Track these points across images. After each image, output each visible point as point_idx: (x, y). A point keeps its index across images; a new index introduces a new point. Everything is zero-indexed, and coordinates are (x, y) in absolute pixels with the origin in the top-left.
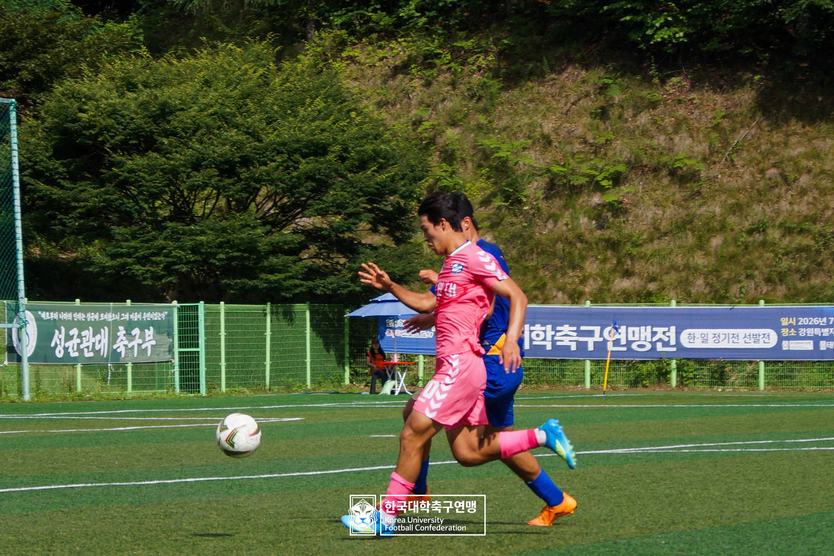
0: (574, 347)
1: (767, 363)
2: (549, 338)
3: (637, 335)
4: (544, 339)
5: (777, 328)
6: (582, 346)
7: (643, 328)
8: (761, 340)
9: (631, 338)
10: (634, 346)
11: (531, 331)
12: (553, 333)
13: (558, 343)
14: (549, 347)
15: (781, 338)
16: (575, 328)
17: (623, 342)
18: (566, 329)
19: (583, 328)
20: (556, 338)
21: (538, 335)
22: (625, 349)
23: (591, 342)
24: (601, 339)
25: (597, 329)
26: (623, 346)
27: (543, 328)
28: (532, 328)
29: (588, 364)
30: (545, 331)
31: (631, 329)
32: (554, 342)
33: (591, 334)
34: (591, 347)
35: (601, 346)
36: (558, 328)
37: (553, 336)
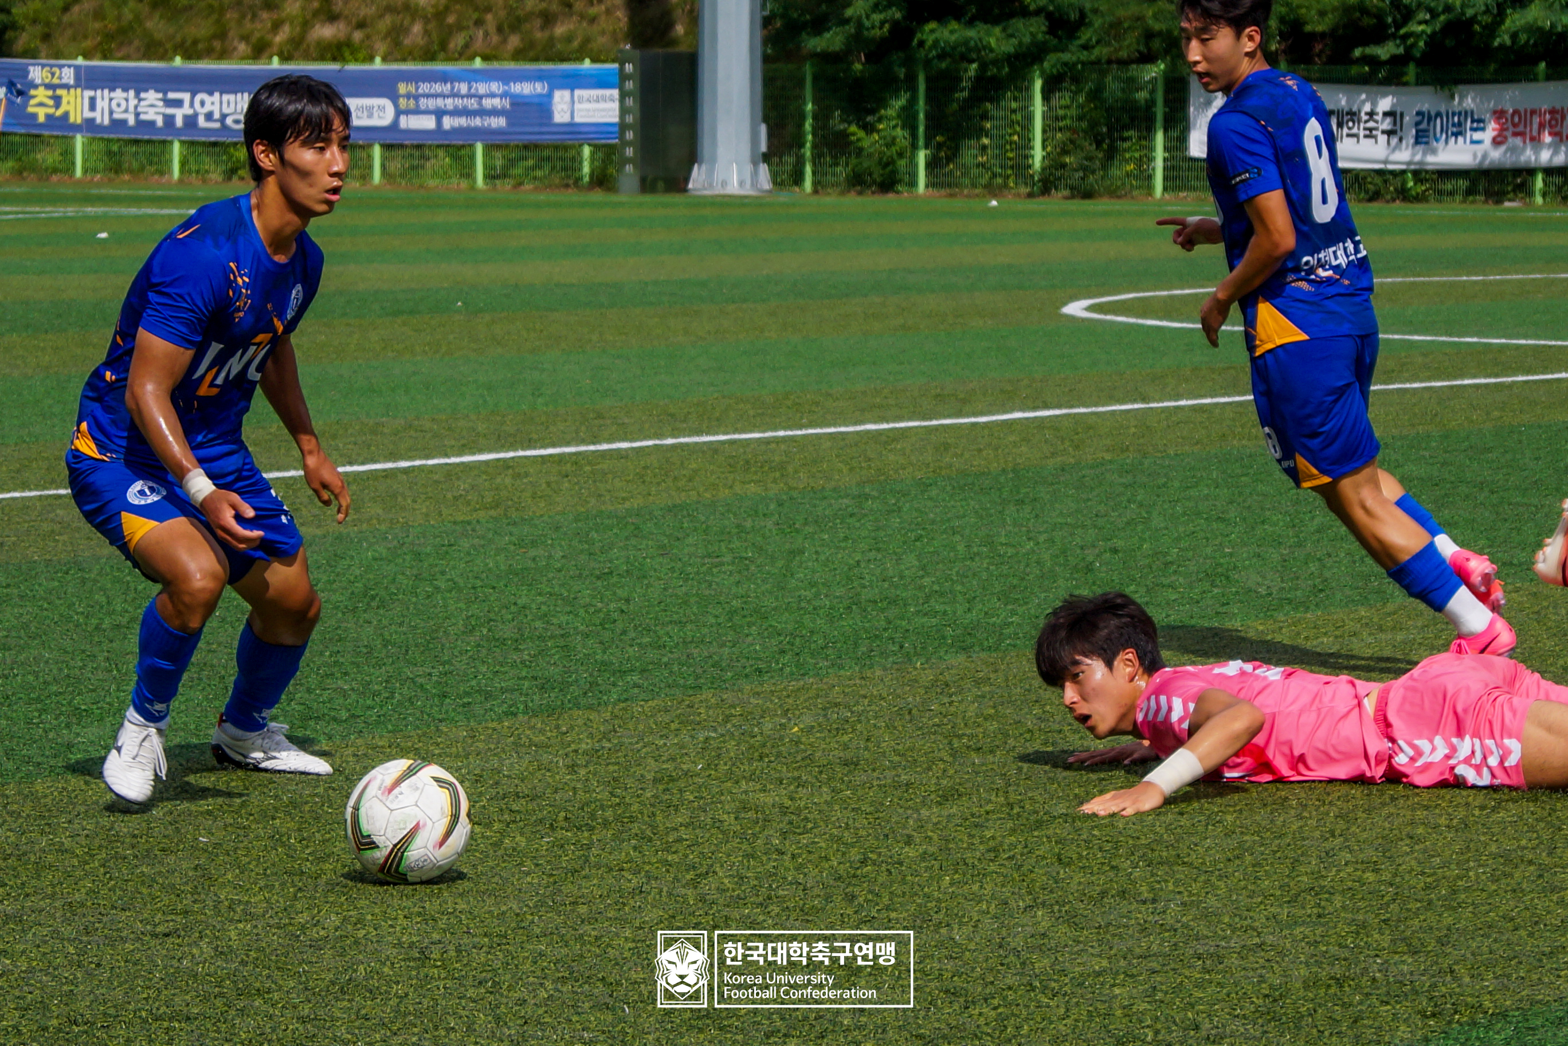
0: (160, 122)
1: (387, 147)
2: (131, 109)
3: (232, 105)
4: (126, 111)
5: (394, 98)
6: (169, 120)
7: (239, 95)
8: (376, 115)
9: (226, 110)
10: (229, 121)
11: (111, 100)
12: (136, 102)
13: (143, 117)
14: (132, 121)
15: (398, 113)
16: (160, 95)
17: (217, 116)
18: (152, 96)
19: (171, 95)
20: (140, 109)
21: (119, 105)
22: (217, 125)
23: (179, 115)
24: (190, 112)
25: (186, 97)
26: (216, 121)
27: (125, 95)
28: (113, 95)
29: (176, 147)
30: (127, 100)
31: (225, 97)
32: (137, 115)
33: (178, 103)
34: (179, 122)
35: (191, 121)
36: (143, 95)
37: (136, 107)
